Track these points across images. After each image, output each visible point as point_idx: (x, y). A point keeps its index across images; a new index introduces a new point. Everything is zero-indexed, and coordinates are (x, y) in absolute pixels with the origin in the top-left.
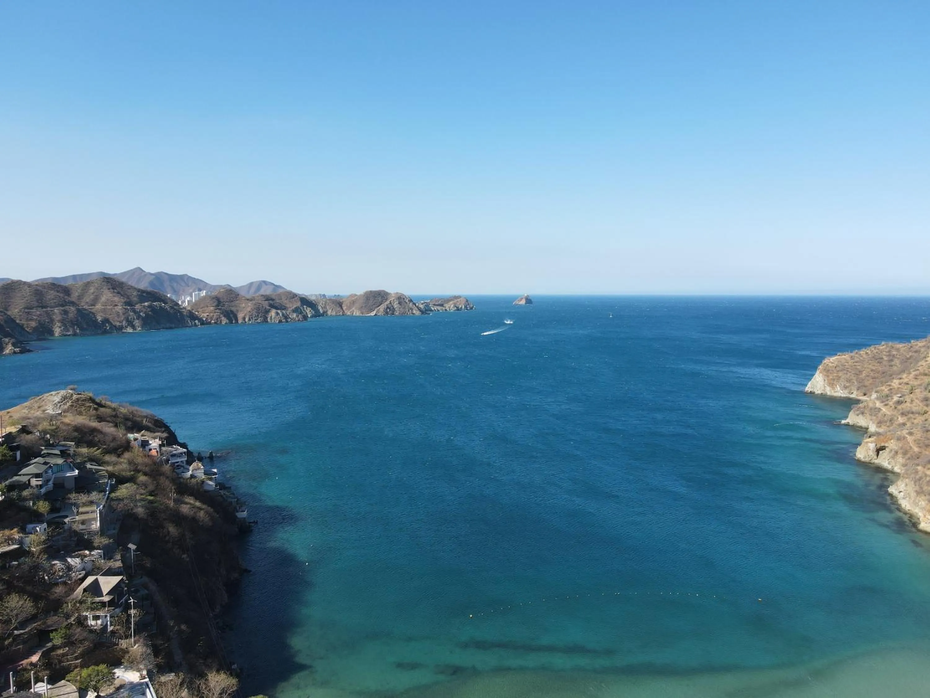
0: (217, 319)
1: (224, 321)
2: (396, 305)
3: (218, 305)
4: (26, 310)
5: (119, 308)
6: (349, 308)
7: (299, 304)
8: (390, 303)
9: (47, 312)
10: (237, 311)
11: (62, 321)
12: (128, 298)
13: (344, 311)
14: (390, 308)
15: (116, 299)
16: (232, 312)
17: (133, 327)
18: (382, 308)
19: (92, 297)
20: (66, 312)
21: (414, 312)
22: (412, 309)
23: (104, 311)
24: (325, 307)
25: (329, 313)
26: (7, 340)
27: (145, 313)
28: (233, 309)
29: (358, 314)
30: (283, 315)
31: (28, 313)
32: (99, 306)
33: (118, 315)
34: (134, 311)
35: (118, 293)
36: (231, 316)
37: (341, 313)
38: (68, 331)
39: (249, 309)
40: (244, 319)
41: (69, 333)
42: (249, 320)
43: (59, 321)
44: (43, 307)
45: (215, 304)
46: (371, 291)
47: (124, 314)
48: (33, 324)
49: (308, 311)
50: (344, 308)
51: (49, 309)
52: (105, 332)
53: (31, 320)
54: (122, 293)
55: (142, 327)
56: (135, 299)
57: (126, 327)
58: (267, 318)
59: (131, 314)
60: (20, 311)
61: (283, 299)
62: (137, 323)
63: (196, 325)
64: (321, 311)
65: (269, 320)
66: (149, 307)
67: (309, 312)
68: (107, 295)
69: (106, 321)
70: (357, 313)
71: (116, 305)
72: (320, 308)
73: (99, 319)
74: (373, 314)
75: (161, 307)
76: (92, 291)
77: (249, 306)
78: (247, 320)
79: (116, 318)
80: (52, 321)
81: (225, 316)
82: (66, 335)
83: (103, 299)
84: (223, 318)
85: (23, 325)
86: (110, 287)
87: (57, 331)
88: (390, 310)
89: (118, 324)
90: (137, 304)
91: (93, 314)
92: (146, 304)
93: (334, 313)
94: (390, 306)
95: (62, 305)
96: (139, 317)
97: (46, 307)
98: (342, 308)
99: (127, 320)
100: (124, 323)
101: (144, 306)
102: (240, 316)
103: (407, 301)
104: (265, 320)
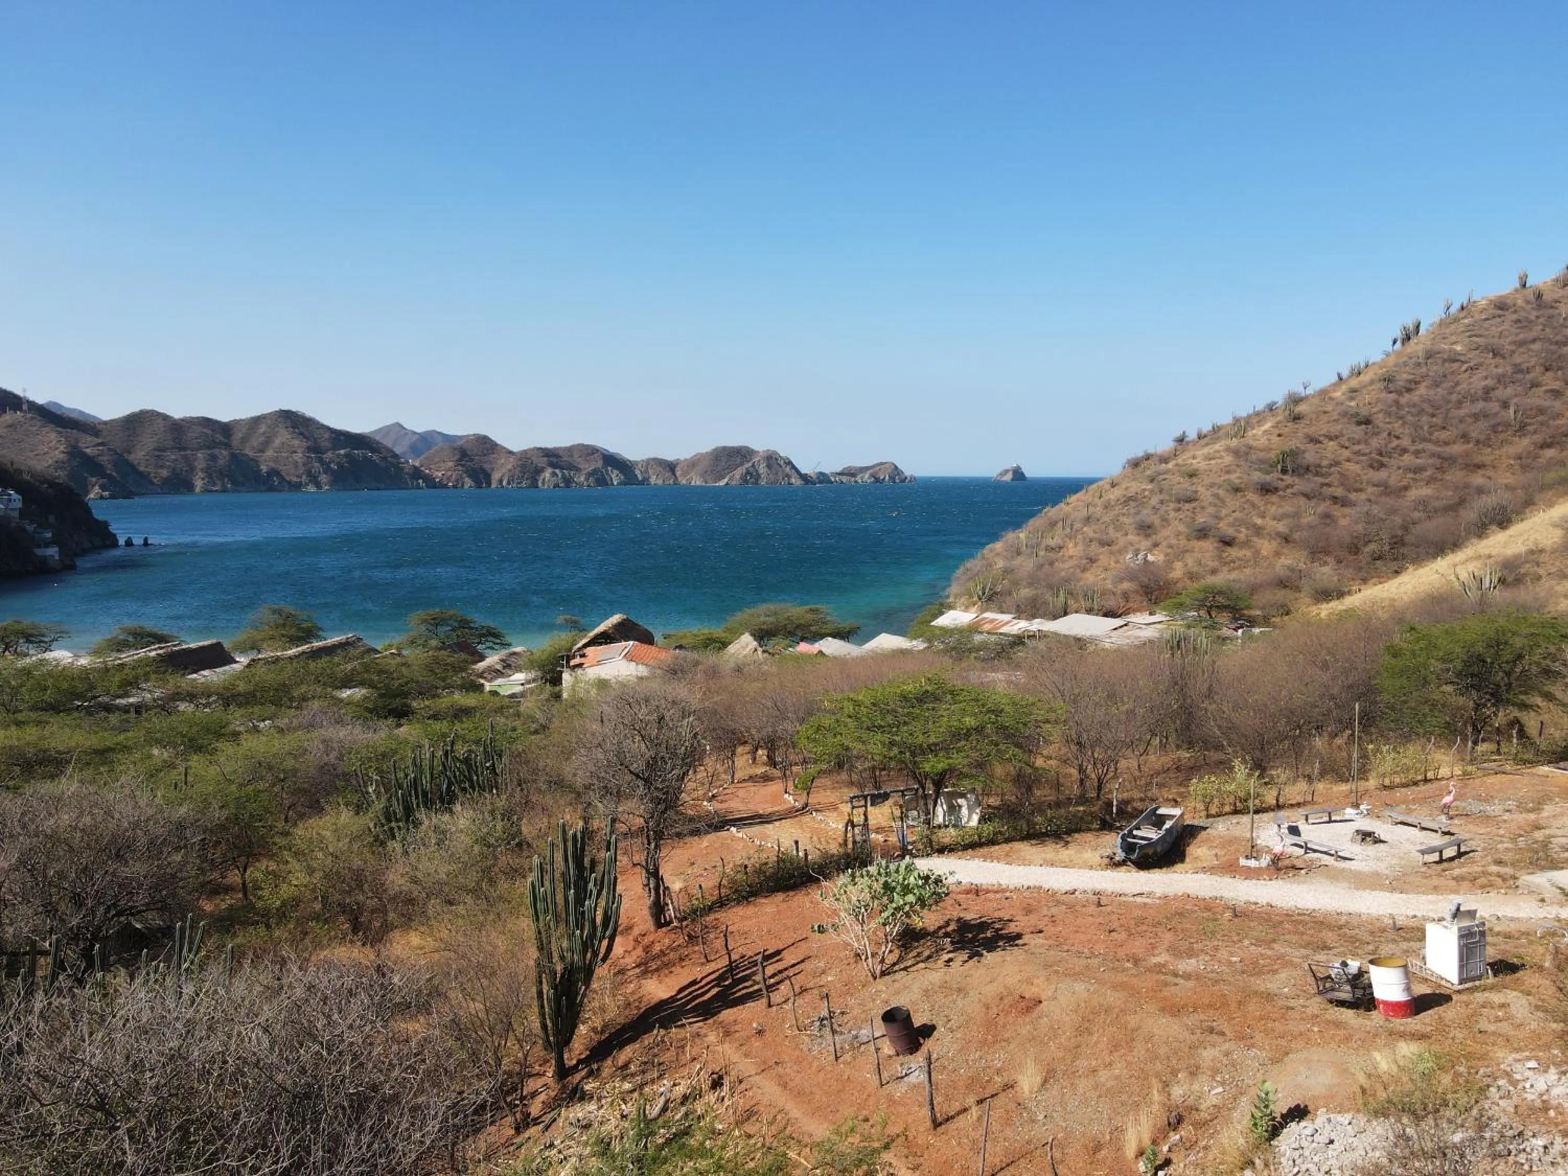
0: (457, 481)
1: (468, 482)
2: (762, 469)
3: (461, 460)
4: (157, 453)
5: (299, 457)
6: (685, 474)
7: (600, 464)
8: (753, 466)
9: (185, 457)
10: (493, 469)
11: (207, 471)
12: (316, 442)
13: (676, 478)
14: (751, 475)
15: (296, 442)
16: (483, 471)
17: (318, 485)
18: (738, 473)
19: (262, 439)
20: (213, 458)
21: (793, 480)
22: (789, 476)
23: (276, 459)
24: (647, 471)
25: (653, 480)
26: (94, 480)
27: (338, 464)
28: (487, 466)
29: (698, 483)
30: (563, 476)
31: (158, 456)
32: (270, 453)
33: (296, 464)
34: (321, 460)
35: (301, 434)
36: (481, 477)
37: (671, 482)
38: (214, 484)
39: (509, 467)
40: (501, 481)
41: (215, 489)
42: (509, 483)
43: (202, 470)
44: (180, 449)
45: (457, 457)
46: (724, 448)
47: (304, 465)
48: (165, 473)
49: (613, 476)
50: (678, 473)
51: (189, 452)
52: (272, 489)
53: (162, 467)
54: (306, 434)
55: (331, 485)
56: (327, 444)
57: (307, 484)
58: (537, 481)
59: (316, 465)
60: (148, 454)
61: (576, 456)
62: (324, 478)
63: (419, 487)
64: (640, 478)
65: (540, 484)
66: (346, 455)
67: (615, 477)
68: (283, 436)
69: (274, 472)
70: (697, 481)
71: (295, 452)
72: (637, 472)
73: (264, 468)
74: (722, 483)
75: (365, 457)
76: (262, 430)
77: (510, 464)
78: (504, 483)
79: (293, 471)
80: (192, 469)
81: (469, 476)
82: (211, 491)
83: (277, 442)
84: (467, 480)
85: (149, 473)
86: (289, 424)
87: (199, 484)
88: (752, 476)
89: (295, 479)
90: (327, 451)
91: (256, 461)
92: (342, 452)
93: (660, 482)
94: (751, 470)
95: (209, 448)
96: (328, 470)
97: (185, 449)
98: (674, 474)
99: (309, 473)
100: (304, 477)
101: (338, 455)
102: (496, 476)
103: (782, 463)
104: (534, 485)
